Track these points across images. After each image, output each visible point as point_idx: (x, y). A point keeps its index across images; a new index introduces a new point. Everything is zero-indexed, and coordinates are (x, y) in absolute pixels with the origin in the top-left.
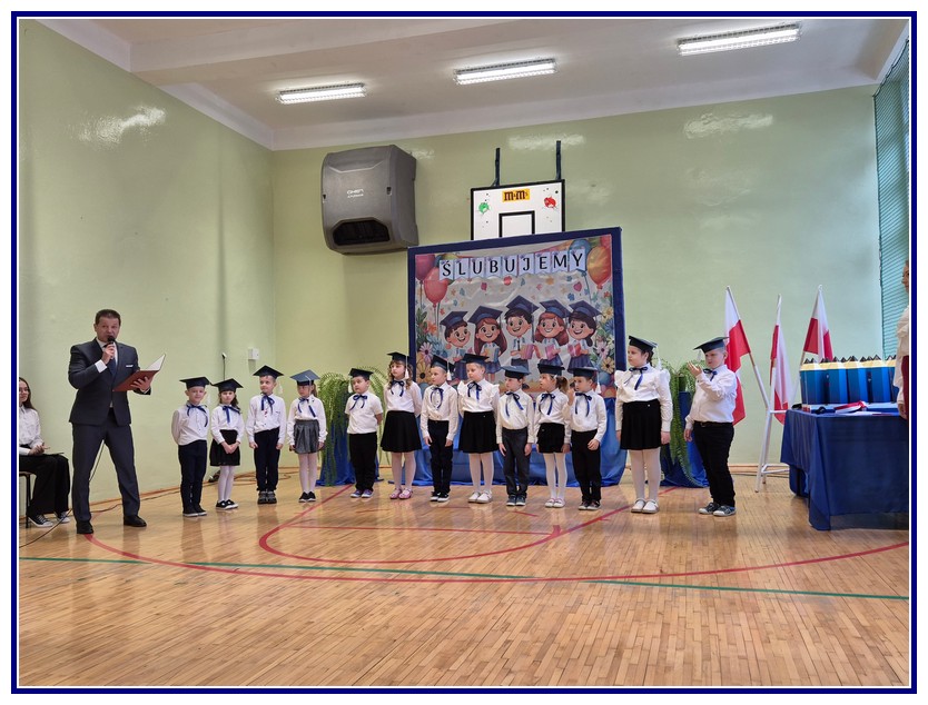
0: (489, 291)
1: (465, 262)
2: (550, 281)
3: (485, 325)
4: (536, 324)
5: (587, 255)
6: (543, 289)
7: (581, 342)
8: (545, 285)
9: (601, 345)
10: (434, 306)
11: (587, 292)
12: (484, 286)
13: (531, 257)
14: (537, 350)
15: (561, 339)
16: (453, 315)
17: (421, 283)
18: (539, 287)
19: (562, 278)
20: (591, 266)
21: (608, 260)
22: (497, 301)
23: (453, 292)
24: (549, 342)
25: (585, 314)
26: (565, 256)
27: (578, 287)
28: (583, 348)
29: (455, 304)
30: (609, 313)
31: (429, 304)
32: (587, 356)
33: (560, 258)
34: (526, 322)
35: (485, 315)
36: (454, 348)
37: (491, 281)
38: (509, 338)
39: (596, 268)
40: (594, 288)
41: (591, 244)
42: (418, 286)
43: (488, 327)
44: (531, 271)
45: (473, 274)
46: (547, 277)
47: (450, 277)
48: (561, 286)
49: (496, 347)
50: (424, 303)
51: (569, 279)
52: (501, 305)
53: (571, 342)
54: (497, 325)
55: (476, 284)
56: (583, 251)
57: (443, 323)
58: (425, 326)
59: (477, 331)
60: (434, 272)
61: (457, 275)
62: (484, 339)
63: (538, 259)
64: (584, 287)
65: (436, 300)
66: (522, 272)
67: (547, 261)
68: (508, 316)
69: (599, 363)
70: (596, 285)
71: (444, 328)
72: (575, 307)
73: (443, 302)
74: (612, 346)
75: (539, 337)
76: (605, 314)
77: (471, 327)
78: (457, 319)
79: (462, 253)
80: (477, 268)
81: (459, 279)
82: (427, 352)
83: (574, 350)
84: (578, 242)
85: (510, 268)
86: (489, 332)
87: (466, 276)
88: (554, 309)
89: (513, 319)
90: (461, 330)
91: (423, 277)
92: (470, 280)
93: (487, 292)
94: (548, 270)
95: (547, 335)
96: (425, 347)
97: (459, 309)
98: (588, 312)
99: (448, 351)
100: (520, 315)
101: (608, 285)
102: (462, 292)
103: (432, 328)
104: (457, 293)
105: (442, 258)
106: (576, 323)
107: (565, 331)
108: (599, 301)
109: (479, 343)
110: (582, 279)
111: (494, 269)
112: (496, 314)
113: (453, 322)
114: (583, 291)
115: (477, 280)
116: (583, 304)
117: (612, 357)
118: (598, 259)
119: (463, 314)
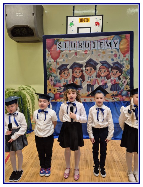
0: (78, 56)
1: (68, 43)
2: (104, 53)
3: (76, 70)
4: (97, 70)
5: (120, 42)
6: (101, 56)
7: (116, 79)
8: (102, 54)
9: (124, 80)
10: (55, 61)
11: (119, 58)
12: (76, 54)
13: (96, 42)
14: (98, 81)
15: (108, 77)
16: (63, 65)
17: (49, 51)
18: (99, 55)
19: (109, 52)
20: (121, 47)
21: (128, 45)
22: (81, 61)
23: (63, 56)
24: (103, 78)
25: (118, 67)
26: (110, 43)
27: (115, 56)
28: (117, 81)
29: (64, 61)
30: (128, 67)
31: (52, 60)
32: (118, 84)
33: (108, 43)
34: (93, 70)
35: (76, 66)
36: (63, 79)
37: (79, 52)
38: (86, 76)
39: (123, 48)
40: (122, 56)
41: (121, 38)
42: (47, 52)
43: (78, 71)
44: (96, 48)
45: (71, 49)
46: (102, 51)
47: (62, 49)
48: (108, 55)
49: (81, 79)
50: (50, 60)
51: (112, 52)
52: (83, 62)
53: (112, 78)
54: (81, 70)
55: (72, 53)
56: (118, 40)
57: (59, 68)
58: (51, 69)
59: (73, 73)
60: (54, 47)
61: (64, 49)
62: (76, 76)
63: (99, 43)
64: (118, 56)
65: (55, 59)
66: (92, 48)
67: (103, 44)
68: (86, 67)
69: (123, 87)
70: (123, 55)
71: (59, 71)
72: (114, 64)
73: (58, 60)
74: (128, 80)
75: (99, 76)
76: (126, 68)
77: (71, 71)
78: (65, 67)
79: (67, 39)
80: (73, 46)
81: (65, 50)
82: (52, 80)
83: (113, 82)
84: (116, 37)
85: (87, 46)
86: (78, 73)
87: (68, 49)
88: (105, 65)
89: (88, 68)
90: (66, 72)
91: (50, 49)
92: (70, 51)
93: (77, 56)
94: (103, 48)
95: (102, 75)
96: (51, 78)
97: (65, 63)
98: (119, 66)
99: (61, 80)
100: (91, 67)
101: (128, 55)
102: (67, 56)
103: (54, 70)
104: (65, 56)
105: (58, 41)
106: (114, 70)
107: (109, 74)
108: (124, 62)
109: (74, 78)
110: (117, 53)
111: (80, 47)
112: (81, 66)
113: (63, 68)
114: (117, 58)
115: (73, 51)
116: (117, 63)
117: (129, 85)
118: (124, 44)
119: (67, 65)
